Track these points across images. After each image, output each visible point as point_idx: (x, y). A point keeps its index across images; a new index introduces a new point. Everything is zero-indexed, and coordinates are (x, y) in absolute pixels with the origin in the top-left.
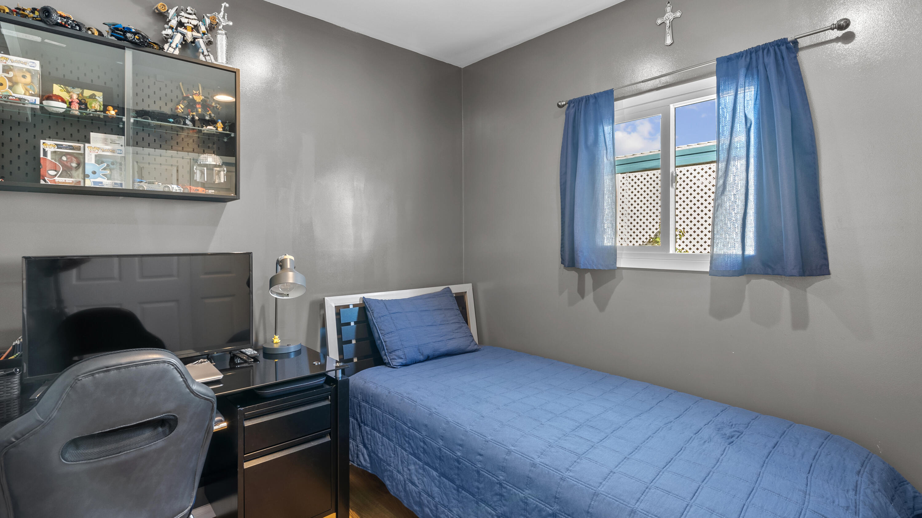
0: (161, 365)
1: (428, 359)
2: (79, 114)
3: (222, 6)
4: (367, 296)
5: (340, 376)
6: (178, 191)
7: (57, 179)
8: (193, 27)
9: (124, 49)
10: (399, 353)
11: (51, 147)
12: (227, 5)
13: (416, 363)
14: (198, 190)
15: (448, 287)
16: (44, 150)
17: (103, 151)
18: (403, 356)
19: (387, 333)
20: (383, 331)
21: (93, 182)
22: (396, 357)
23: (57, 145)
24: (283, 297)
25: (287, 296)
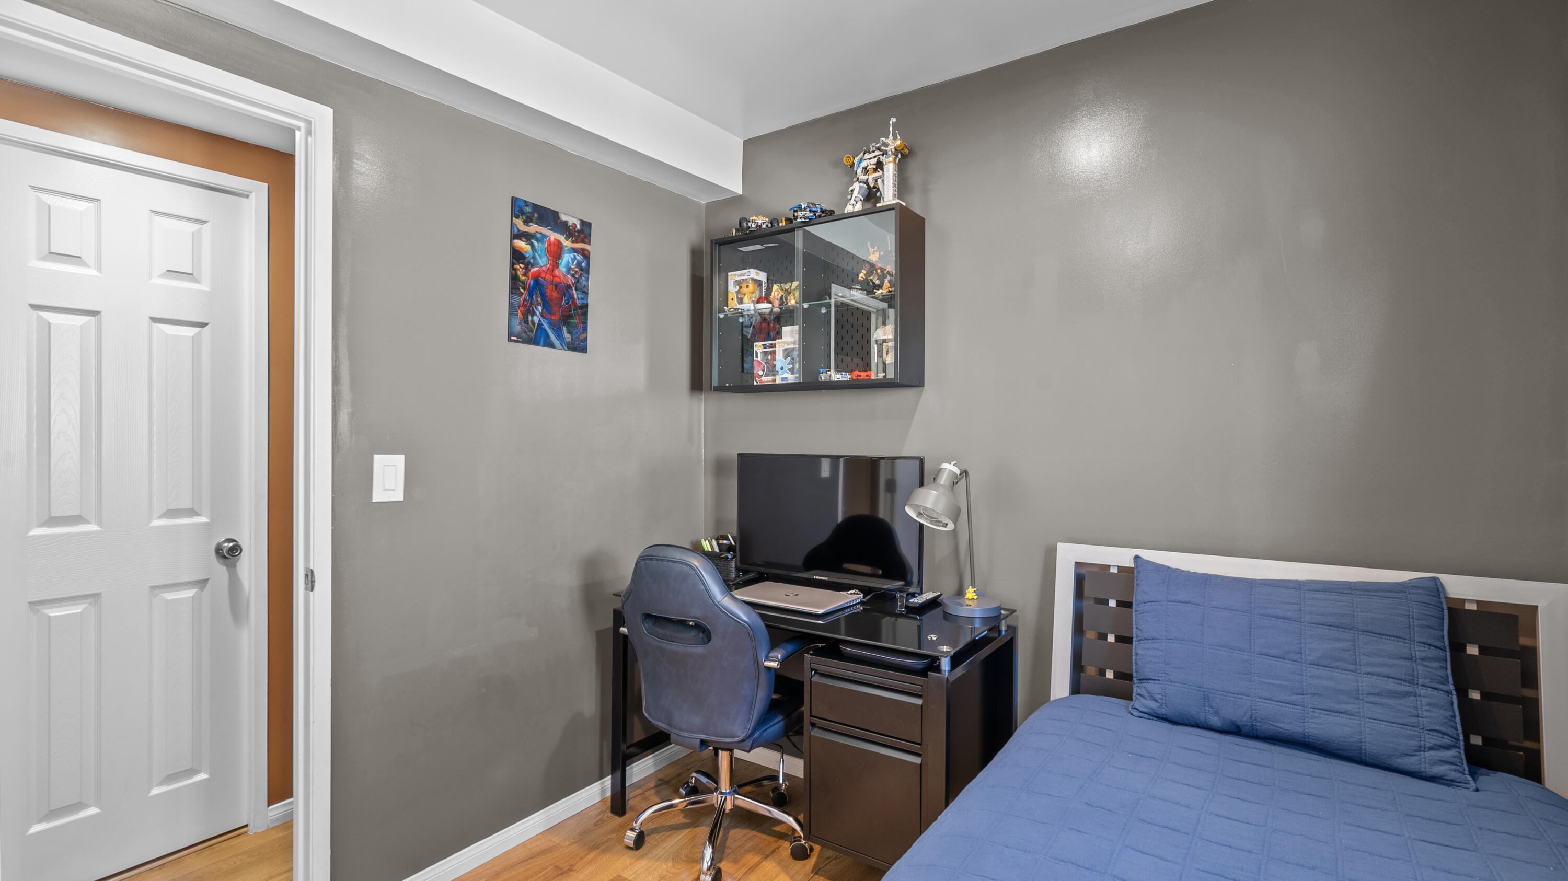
0: (685, 567)
1: (1234, 730)
2: (779, 310)
3: (890, 124)
4: (1148, 555)
5: (947, 669)
6: (840, 380)
7: (764, 379)
8: (875, 167)
9: (794, 231)
10: (1153, 687)
11: (760, 348)
12: (894, 120)
13: (1197, 726)
14: (860, 376)
15: (1435, 579)
16: (756, 352)
17: (788, 345)
18: (1160, 696)
19: (1146, 639)
20: (1139, 632)
21: (782, 378)
22: (1145, 694)
23: (763, 345)
24: (939, 526)
25: (943, 526)
